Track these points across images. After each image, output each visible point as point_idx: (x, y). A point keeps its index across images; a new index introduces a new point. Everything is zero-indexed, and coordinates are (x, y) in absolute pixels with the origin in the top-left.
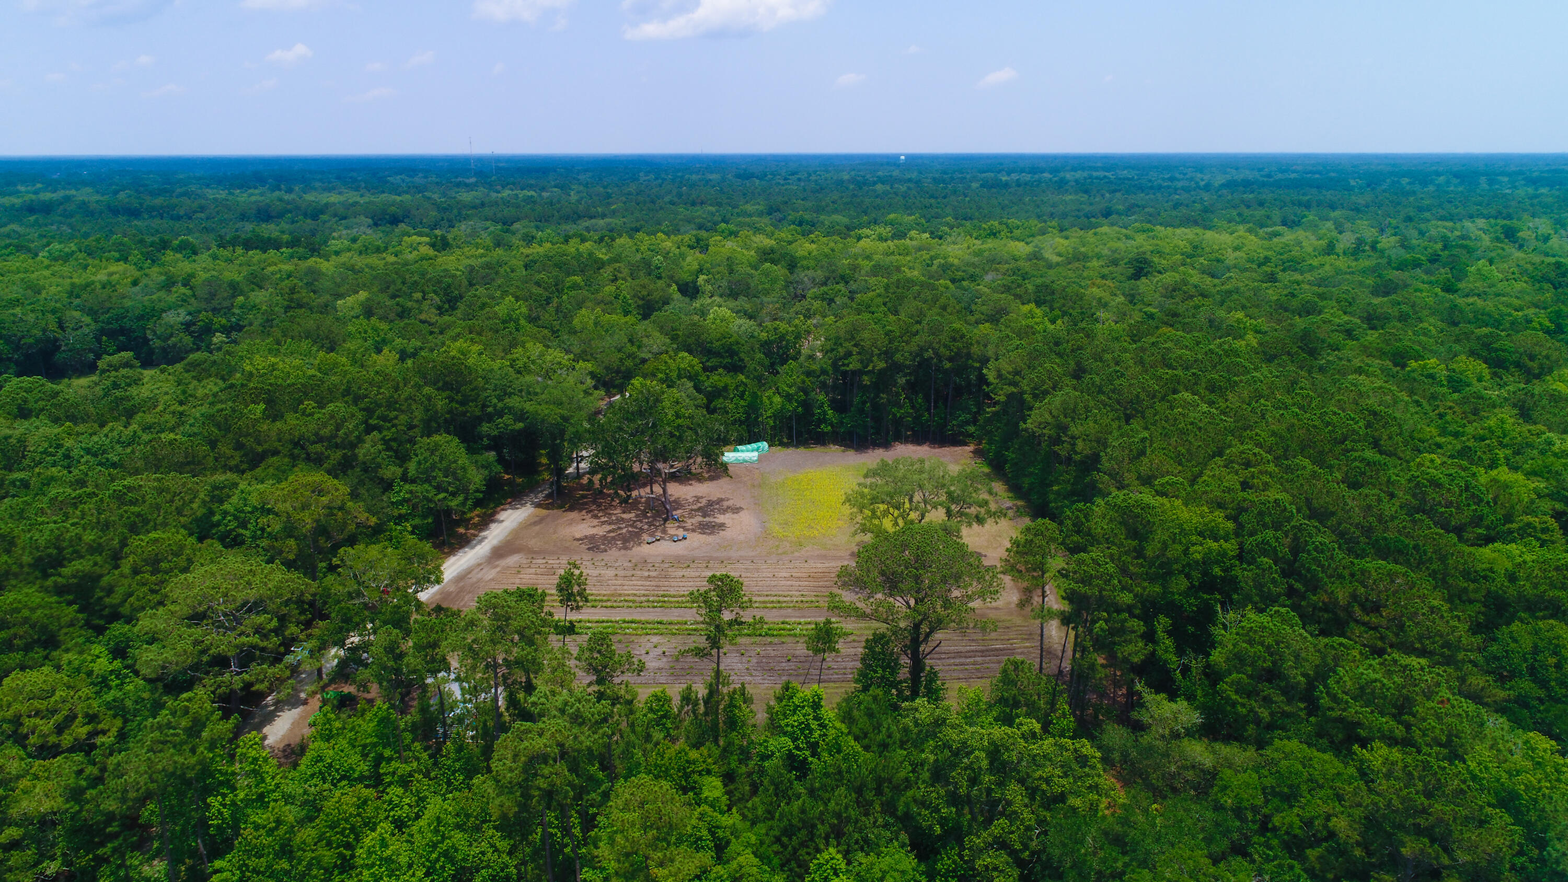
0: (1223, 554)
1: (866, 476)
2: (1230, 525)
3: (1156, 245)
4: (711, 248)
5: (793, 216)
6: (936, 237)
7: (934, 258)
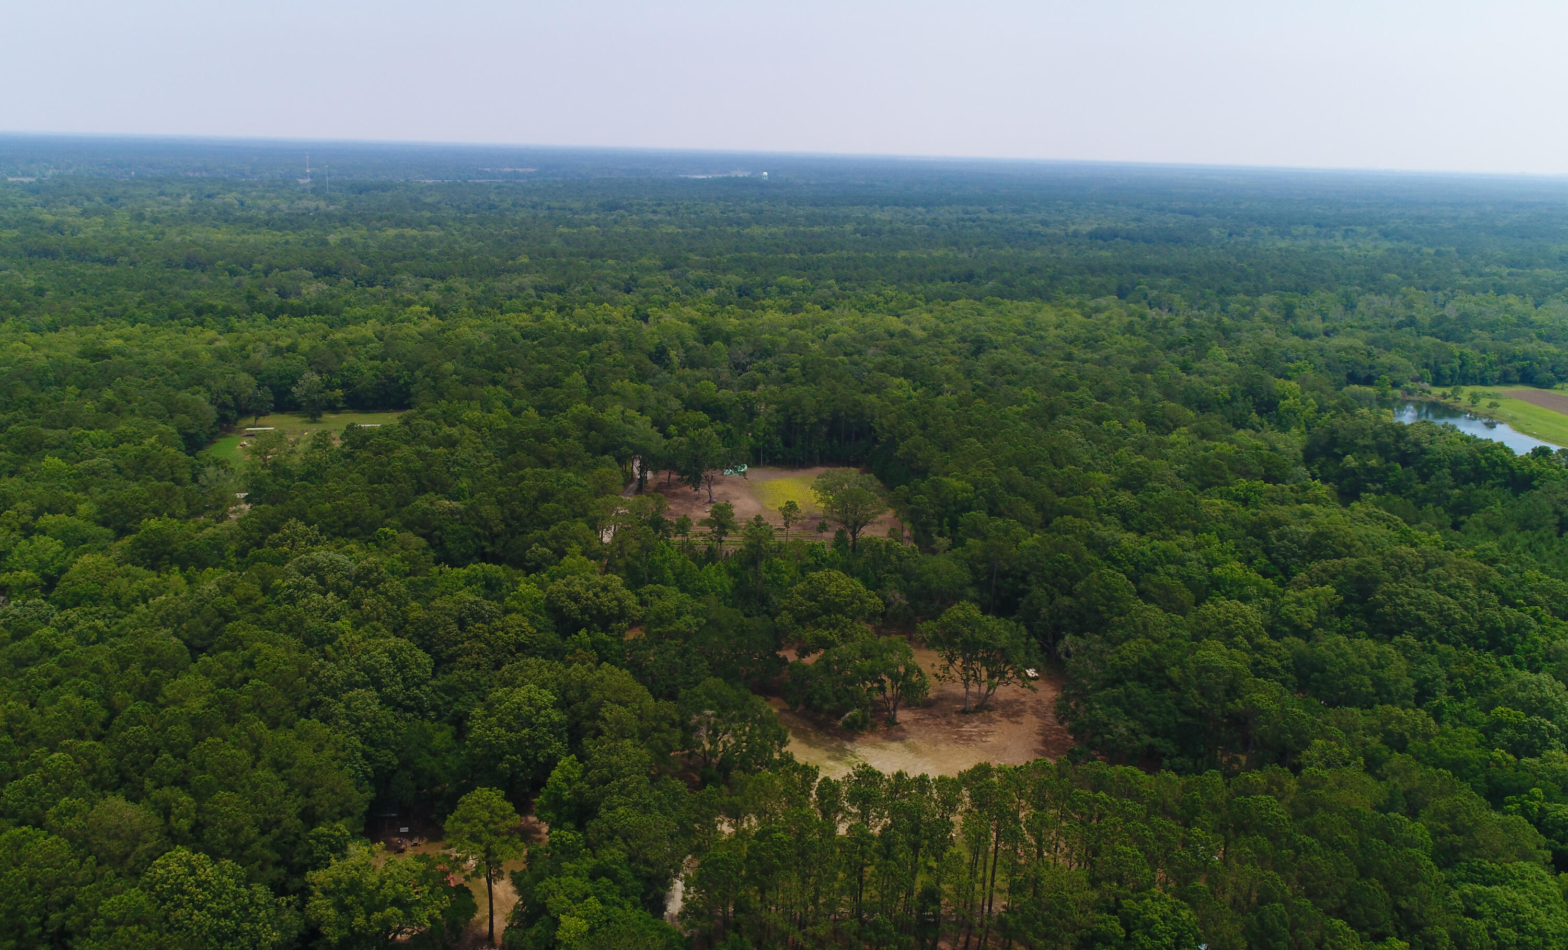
0: (968, 496)
2: (973, 488)
3: (999, 322)
4: (651, 319)
5: (692, 275)
6: (825, 308)
7: (828, 332)
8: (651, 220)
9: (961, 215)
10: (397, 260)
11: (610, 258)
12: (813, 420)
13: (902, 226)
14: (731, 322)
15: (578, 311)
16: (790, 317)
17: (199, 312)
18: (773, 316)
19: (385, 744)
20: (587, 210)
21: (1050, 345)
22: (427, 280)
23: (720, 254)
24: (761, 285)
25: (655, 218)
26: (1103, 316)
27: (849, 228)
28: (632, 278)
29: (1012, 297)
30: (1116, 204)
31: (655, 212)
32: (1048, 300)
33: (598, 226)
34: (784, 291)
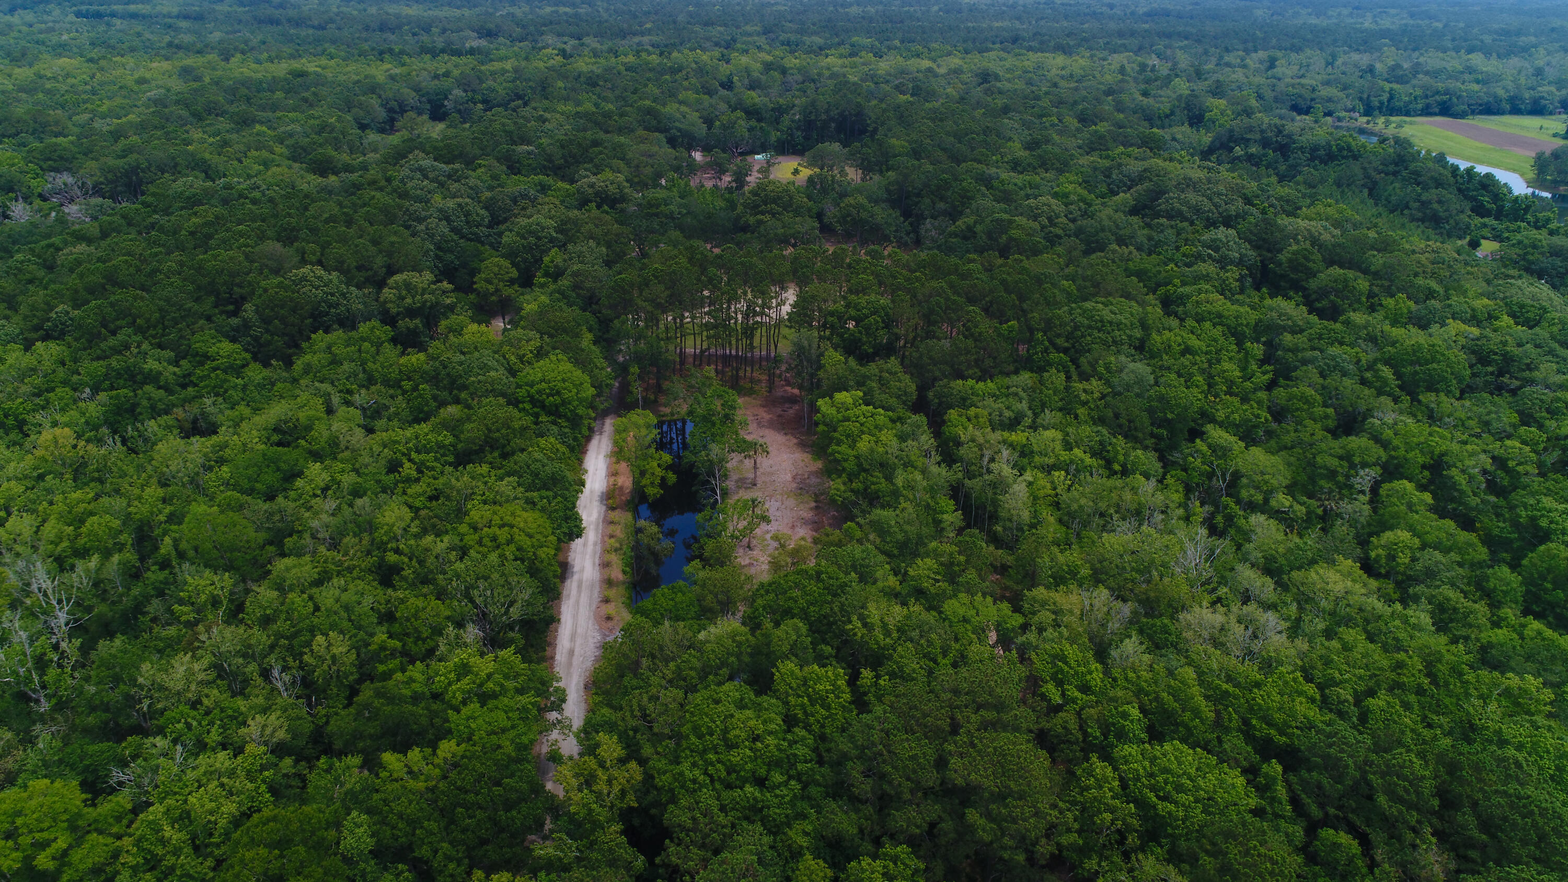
3: (1014, 65)
4: (731, 60)
6: (878, 56)
7: (870, 70)
10: (547, 26)
11: (722, 26)
14: (794, 62)
16: (844, 61)
17: (381, 53)
18: (831, 60)
19: (451, 251)
21: (1046, 79)
23: (814, 24)
29: (1039, 50)
32: (1068, 53)
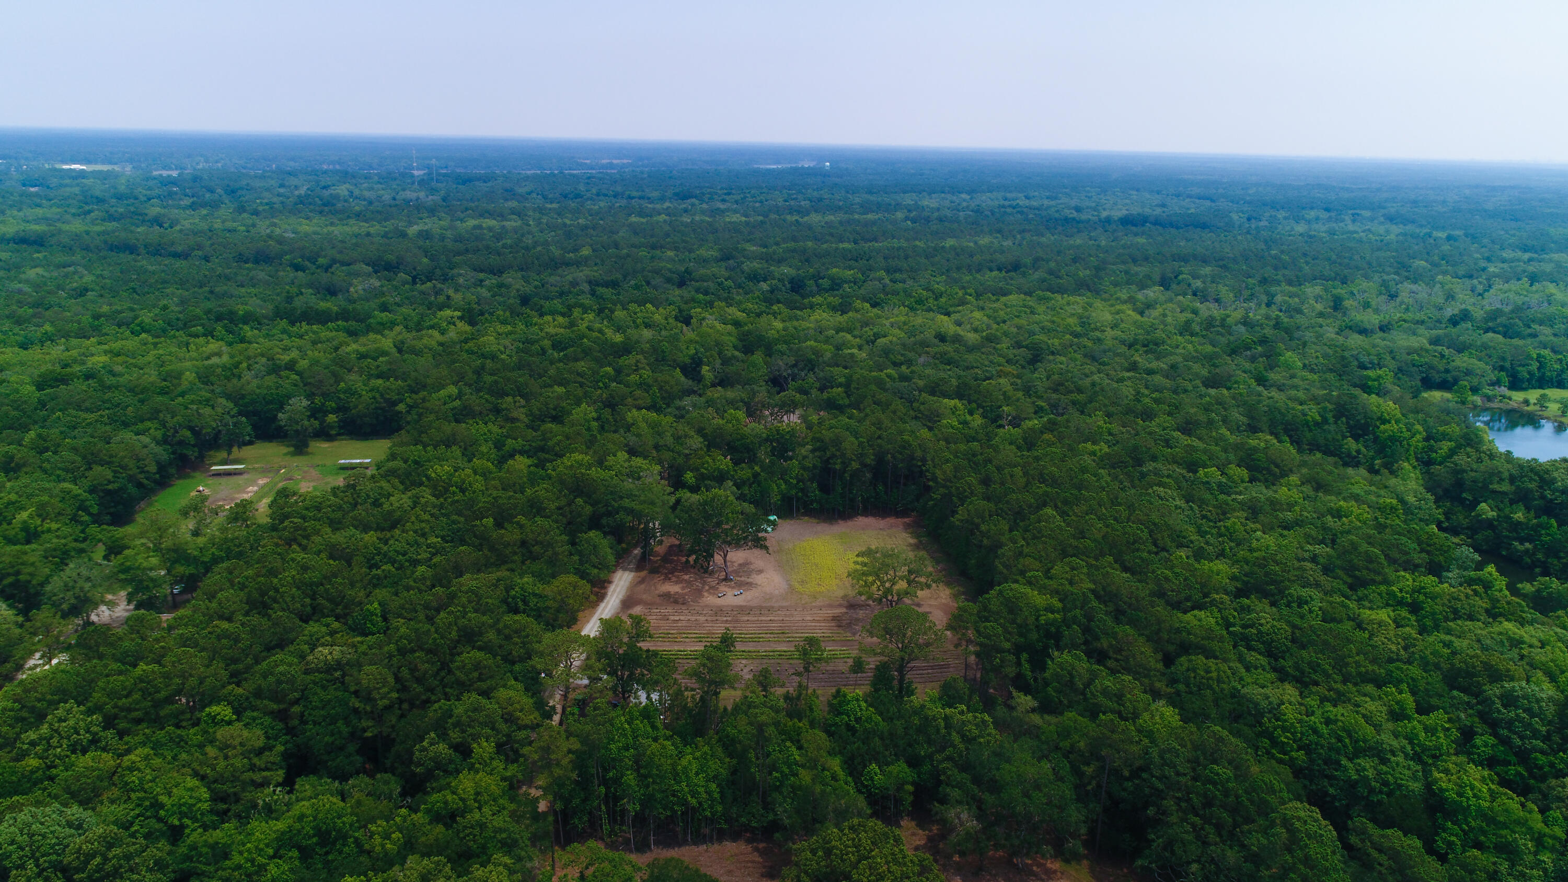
0: (1055, 620)
1: (858, 556)
2: (1060, 605)
3: (1053, 322)
4: (694, 321)
5: (748, 266)
6: (874, 306)
7: (877, 336)
8: (718, 209)
9: (1002, 202)
10: (459, 253)
11: (670, 249)
12: (855, 465)
13: (948, 213)
14: (775, 326)
15: (619, 314)
16: (840, 319)
18: (821, 316)
20: (662, 199)
21: (1109, 350)
22: (482, 276)
23: (777, 244)
24: (814, 276)
25: (722, 206)
26: (1156, 313)
27: (900, 215)
28: (687, 271)
29: (1061, 290)
30: (1138, 190)
31: (724, 201)
32: (1097, 292)
33: (668, 215)
34: (835, 285)
